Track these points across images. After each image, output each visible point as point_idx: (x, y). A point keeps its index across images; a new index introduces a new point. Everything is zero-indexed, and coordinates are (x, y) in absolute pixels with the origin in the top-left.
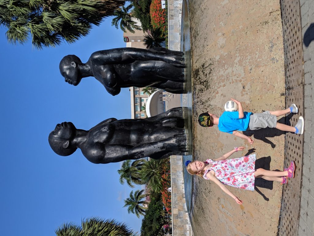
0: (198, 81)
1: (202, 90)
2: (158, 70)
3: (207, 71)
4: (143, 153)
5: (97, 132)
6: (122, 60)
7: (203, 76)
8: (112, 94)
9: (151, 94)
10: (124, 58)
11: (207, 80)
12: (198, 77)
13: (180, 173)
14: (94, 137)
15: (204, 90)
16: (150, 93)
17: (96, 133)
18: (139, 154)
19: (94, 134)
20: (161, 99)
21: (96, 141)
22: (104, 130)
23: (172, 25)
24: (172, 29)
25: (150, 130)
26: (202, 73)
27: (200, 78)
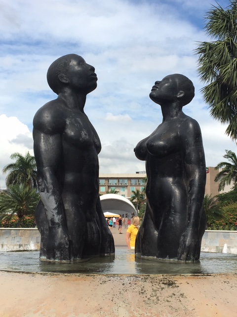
0: (158, 287)
1: (142, 293)
2: (172, 219)
3: (174, 302)
4: (46, 191)
5: (81, 124)
6: (188, 165)
7: (167, 294)
8: (137, 147)
9: (131, 201)
10: (190, 168)
11: (159, 302)
12: (163, 286)
13: (18, 242)
14: (73, 120)
15: (144, 296)
16: (133, 200)
17: (80, 122)
18: (45, 185)
19: (79, 119)
20: (125, 216)
21: (68, 122)
22: (84, 134)
23: (230, 237)
24: (225, 237)
25: (82, 202)
26: (171, 295)
27: (162, 289)
